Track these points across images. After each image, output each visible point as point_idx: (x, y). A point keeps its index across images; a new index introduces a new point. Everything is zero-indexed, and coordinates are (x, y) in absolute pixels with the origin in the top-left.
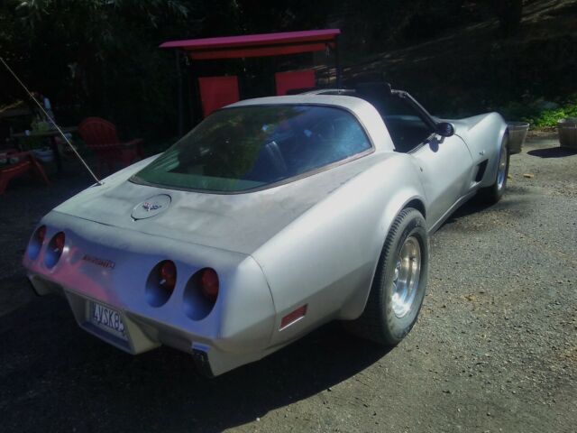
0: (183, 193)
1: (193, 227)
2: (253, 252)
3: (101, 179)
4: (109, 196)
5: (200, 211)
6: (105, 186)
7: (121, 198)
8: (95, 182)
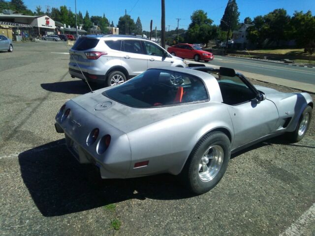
0: (117, 103)
1: (113, 118)
2: (128, 132)
3: (93, 90)
4: (92, 98)
5: (119, 112)
6: (93, 94)
7: (96, 100)
8: (91, 91)
